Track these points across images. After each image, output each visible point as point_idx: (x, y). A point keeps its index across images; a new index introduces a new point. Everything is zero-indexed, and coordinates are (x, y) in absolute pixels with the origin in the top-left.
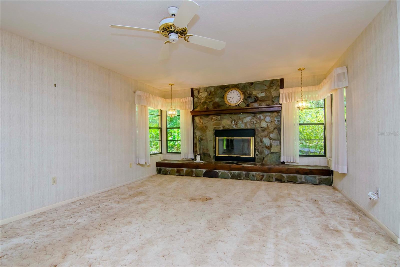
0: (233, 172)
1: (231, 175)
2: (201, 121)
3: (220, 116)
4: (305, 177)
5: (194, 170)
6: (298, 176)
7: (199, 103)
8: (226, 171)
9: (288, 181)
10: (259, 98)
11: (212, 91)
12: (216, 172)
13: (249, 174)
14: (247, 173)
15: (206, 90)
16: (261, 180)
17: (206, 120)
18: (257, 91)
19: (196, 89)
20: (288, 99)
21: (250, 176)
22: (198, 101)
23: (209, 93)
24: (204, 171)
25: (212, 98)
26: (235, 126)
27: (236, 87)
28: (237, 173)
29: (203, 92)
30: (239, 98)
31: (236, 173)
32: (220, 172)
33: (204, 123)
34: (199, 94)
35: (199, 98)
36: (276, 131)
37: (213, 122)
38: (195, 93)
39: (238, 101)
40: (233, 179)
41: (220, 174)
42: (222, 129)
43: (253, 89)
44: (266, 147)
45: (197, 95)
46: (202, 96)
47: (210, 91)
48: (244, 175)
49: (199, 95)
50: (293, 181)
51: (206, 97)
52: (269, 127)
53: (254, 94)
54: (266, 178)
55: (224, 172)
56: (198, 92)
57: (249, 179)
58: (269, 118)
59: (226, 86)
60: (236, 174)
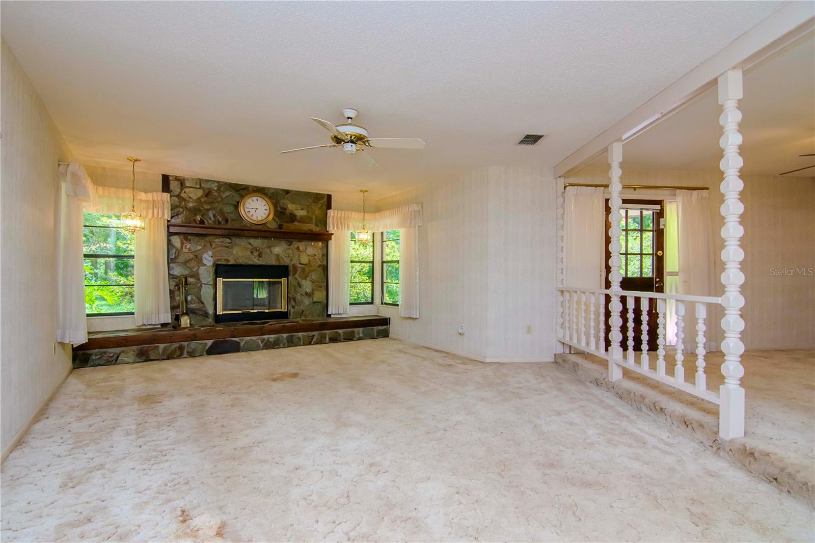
0: (266, 337)
1: (262, 342)
2: (186, 246)
3: (229, 238)
4: (363, 331)
5: (185, 344)
6: (356, 330)
7: (182, 208)
8: (254, 338)
9: (344, 339)
10: (298, 218)
11: (214, 190)
12: (235, 342)
13: (292, 336)
14: (290, 335)
15: (200, 185)
16: (310, 344)
17: (199, 243)
18: (293, 206)
19: (176, 178)
20: (340, 226)
21: (295, 340)
22: (180, 204)
23: (207, 192)
24: (209, 343)
25: (213, 203)
26: (258, 260)
27: (260, 191)
28: (274, 337)
29: (193, 188)
30: (267, 212)
31: (271, 338)
32: (243, 341)
33: (193, 251)
34: (182, 190)
35: (182, 198)
36: (320, 270)
37: (214, 249)
38: (174, 185)
39: (264, 217)
40: (266, 349)
41: (242, 344)
42: (232, 262)
43: (289, 202)
44: (307, 294)
45: (179, 190)
46: (190, 195)
47: (209, 189)
48: (285, 341)
49: (183, 192)
50: (349, 338)
51: (199, 198)
52: (312, 263)
53: (290, 210)
54: (317, 339)
55: (251, 339)
56: (180, 185)
57: (292, 345)
58: (312, 250)
59: (243, 187)
60: (272, 340)
